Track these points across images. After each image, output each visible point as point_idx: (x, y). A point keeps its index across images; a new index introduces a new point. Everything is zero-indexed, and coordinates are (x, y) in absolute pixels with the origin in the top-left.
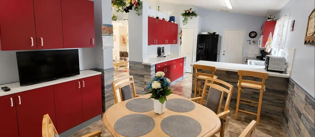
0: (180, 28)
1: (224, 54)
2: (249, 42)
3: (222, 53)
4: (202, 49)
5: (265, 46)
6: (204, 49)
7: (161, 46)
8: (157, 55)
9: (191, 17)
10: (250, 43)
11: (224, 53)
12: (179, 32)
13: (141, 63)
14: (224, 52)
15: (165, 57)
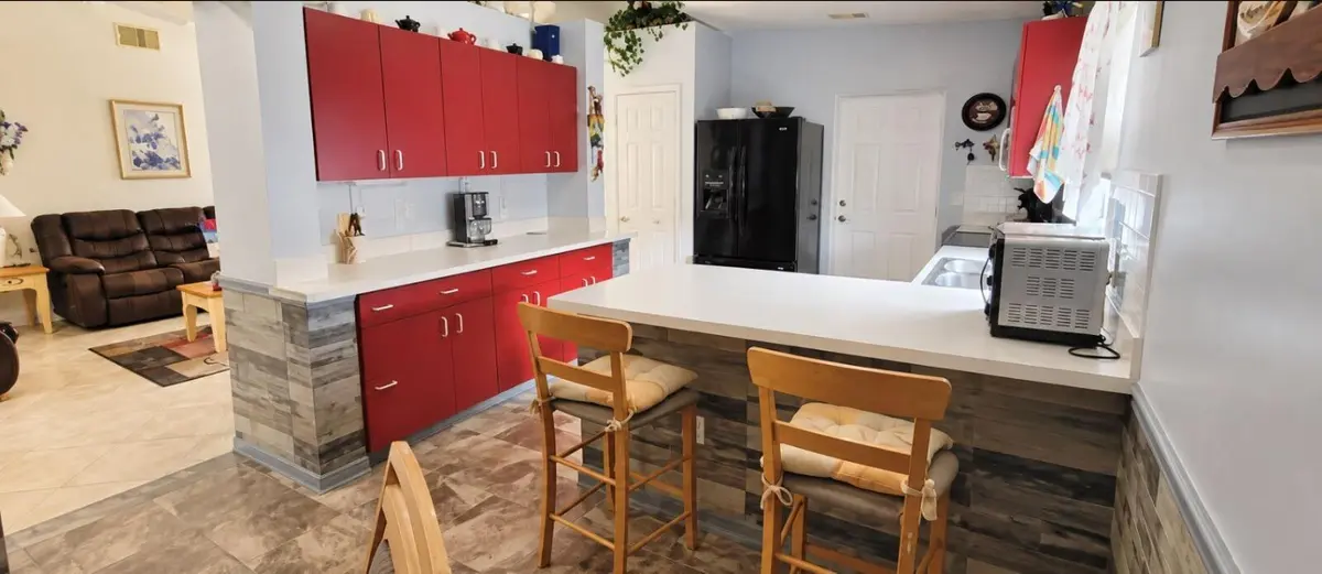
0: (590, 88)
1: (841, 219)
2: (967, 151)
3: (830, 211)
4: (720, 193)
5: (1030, 167)
6: (729, 195)
7: (472, 184)
8: (445, 235)
9: (657, 29)
10: (971, 157)
11: (840, 211)
12: (585, 106)
13: (267, 290)
14: (842, 203)
15: (495, 242)
